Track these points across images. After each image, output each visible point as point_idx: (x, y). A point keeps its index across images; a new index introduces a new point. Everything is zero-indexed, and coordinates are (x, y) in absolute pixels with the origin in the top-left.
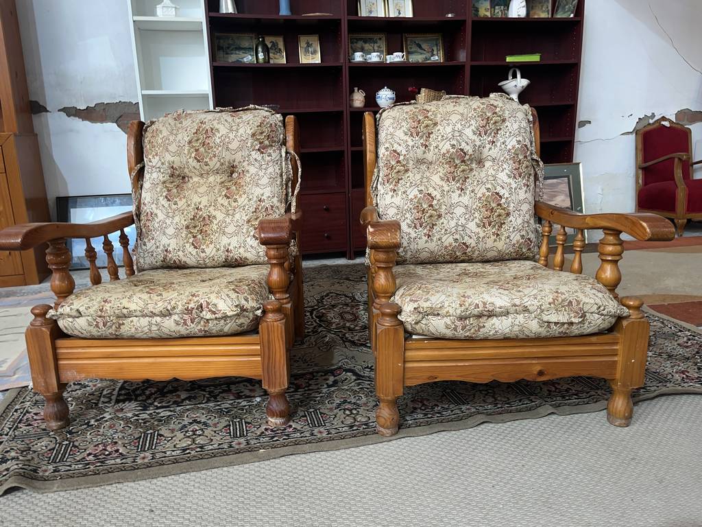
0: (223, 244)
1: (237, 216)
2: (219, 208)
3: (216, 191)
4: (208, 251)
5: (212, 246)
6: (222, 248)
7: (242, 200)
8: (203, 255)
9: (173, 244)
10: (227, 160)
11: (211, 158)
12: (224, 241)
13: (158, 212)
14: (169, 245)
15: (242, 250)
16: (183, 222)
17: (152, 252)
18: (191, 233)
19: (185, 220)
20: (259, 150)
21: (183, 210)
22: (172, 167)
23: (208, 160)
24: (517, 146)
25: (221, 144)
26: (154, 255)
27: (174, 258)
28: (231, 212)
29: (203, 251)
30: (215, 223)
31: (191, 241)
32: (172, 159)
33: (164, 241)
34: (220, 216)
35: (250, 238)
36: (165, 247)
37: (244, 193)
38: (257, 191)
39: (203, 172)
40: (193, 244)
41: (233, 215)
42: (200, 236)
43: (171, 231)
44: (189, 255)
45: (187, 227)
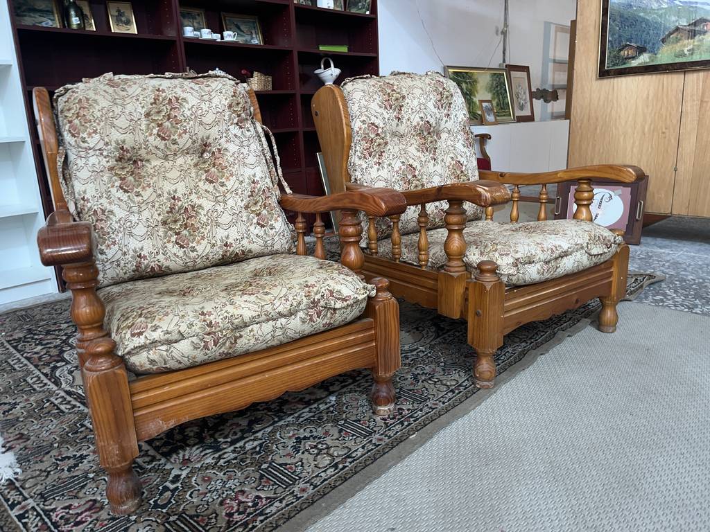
0: (219, 237)
1: (231, 203)
2: (204, 195)
3: (193, 175)
4: (200, 248)
5: (204, 242)
6: (219, 243)
7: (231, 184)
8: (193, 255)
9: (147, 247)
10: (200, 136)
11: (180, 135)
12: (220, 233)
13: (113, 207)
14: (142, 249)
15: (245, 242)
16: (156, 216)
17: (118, 261)
18: (171, 229)
19: (159, 215)
20: (237, 124)
21: (153, 202)
22: (122, 148)
23: (176, 137)
25: (193, 117)
26: (122, 265)
27: (153, 264)
28: (221, 199)
29: (193, 250)
30: (202, 213)
31: (173, 239)
32: (122, 137)
33: (134, 244)
34: (207, 204)
35: (253, 226)
36: (136, 252)
37: (232, 175)
38: (248, 172)
39: (169, 153)
40: (177, 243)
41: (225, 202)
42: (185, 232)
43: (140, 230)
44: (173, 256)
45: (164, 223)
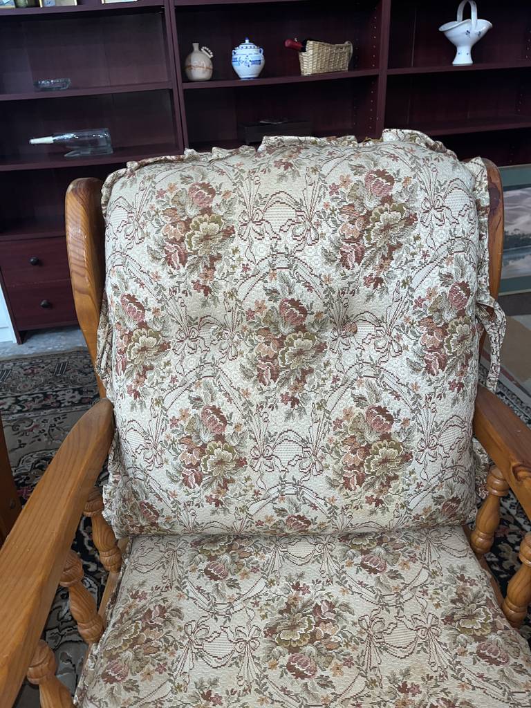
24: (440, 290)
